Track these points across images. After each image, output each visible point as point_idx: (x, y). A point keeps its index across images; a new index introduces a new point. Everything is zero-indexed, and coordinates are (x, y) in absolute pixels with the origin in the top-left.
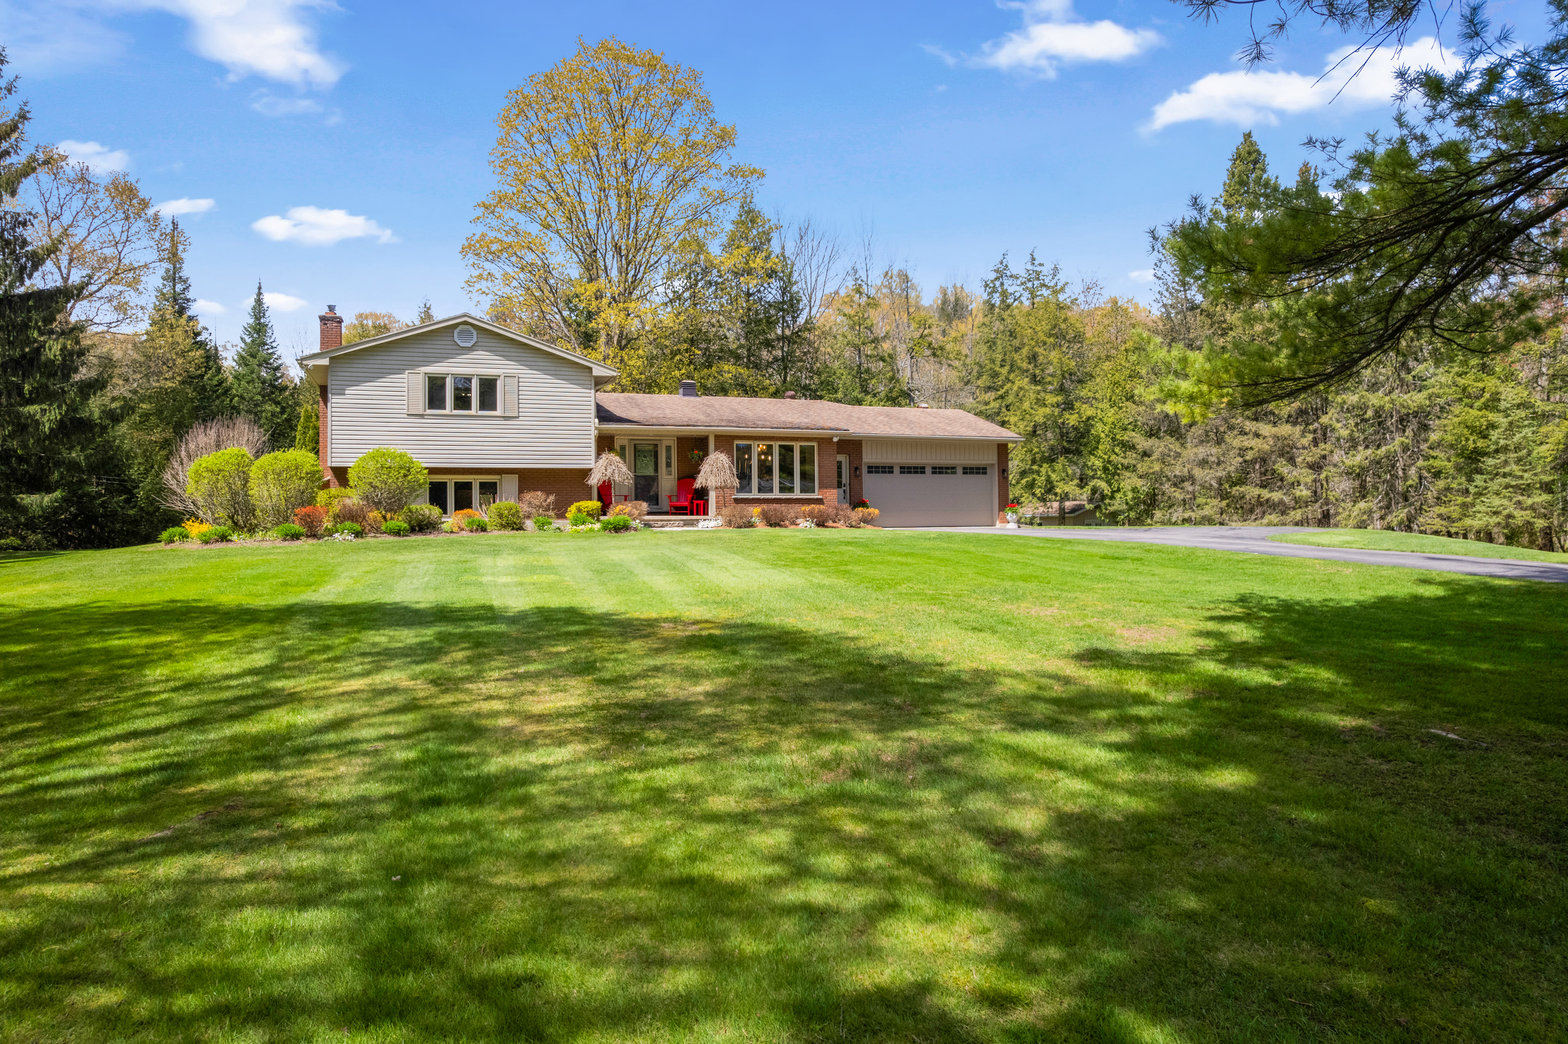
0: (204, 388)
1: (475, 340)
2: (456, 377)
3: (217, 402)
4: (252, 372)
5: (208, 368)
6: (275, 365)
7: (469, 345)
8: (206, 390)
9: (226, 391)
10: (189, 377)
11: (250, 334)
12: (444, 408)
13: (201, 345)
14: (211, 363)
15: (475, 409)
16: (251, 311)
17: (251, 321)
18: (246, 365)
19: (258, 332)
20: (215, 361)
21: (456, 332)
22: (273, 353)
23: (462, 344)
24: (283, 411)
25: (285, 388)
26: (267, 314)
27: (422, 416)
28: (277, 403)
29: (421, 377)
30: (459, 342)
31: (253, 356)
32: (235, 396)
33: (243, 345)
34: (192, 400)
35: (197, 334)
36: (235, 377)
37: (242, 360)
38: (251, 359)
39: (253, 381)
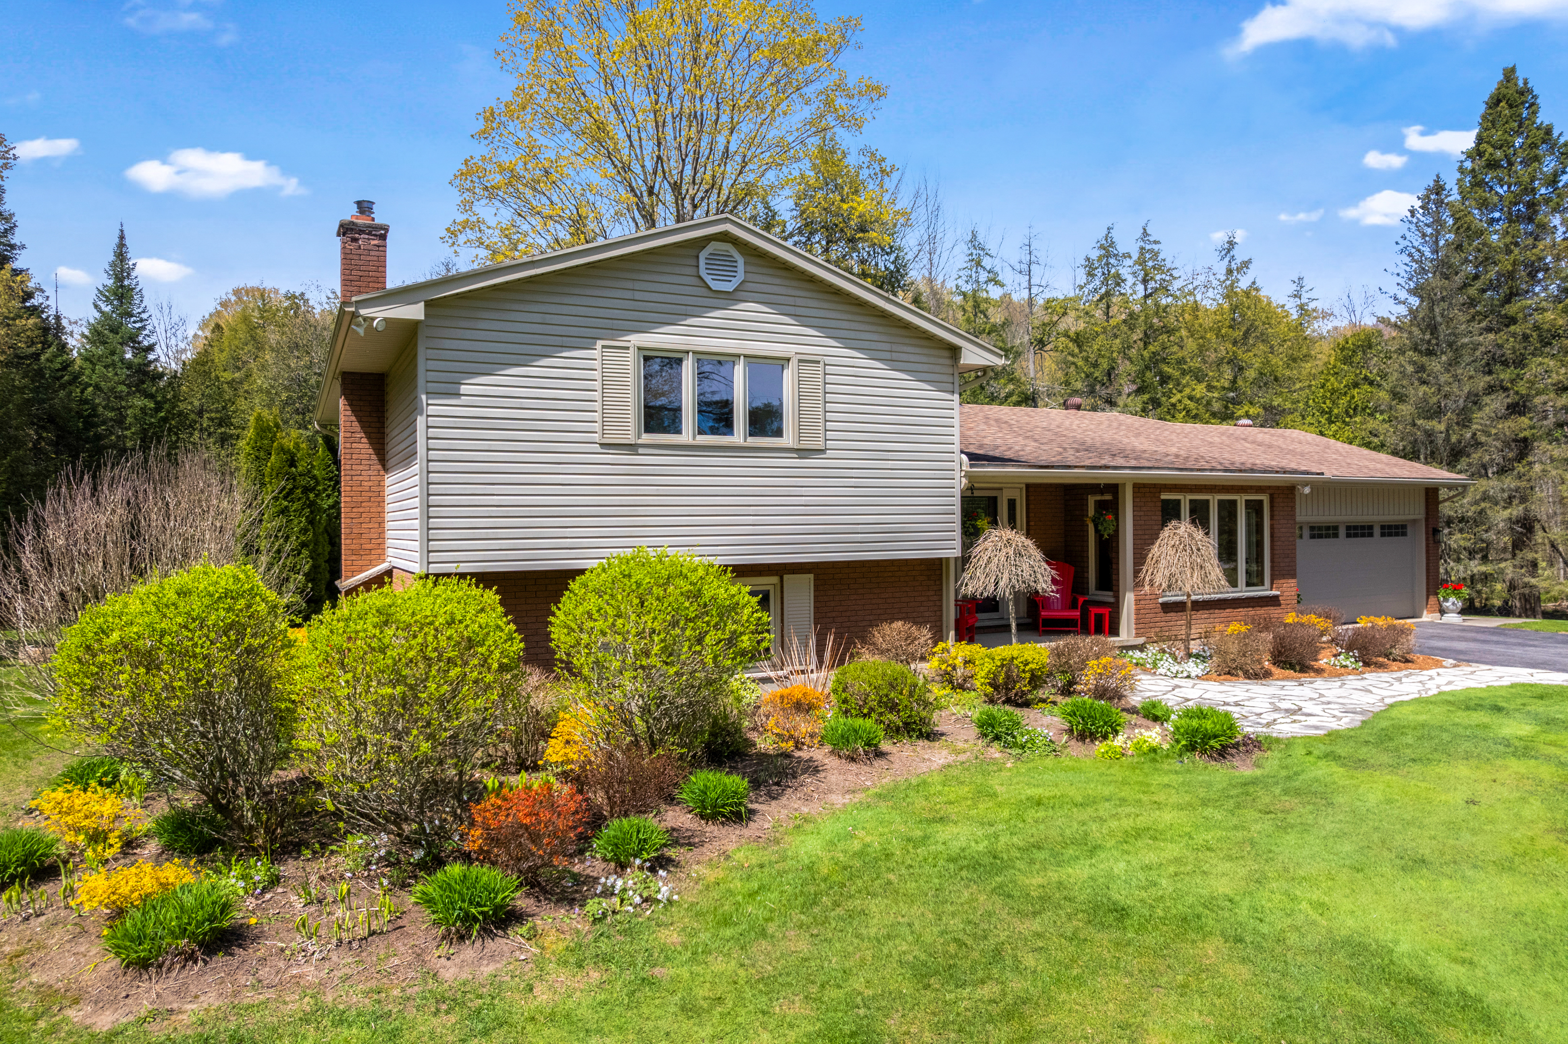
0: (40, 373)
1: (740, 276)
2: (701, 357)
3: (62, 394)
4: (113, 353)
5: (46, 345)
6: (146, 343)
7: (729, 287)
8: (43, 376)
9: (76, 377)
10: (17, 356)
11: (108, 300)
12: (678, 431)
13: (35, 311)
14: (50, 338)
15: (739, 435)
16: (107, 268)
17: (110, 282)
18: (104, 343)
19: (121, 298)
20: (57, 337)
21: (703, 255)
22: (143, 328)
23: (715, 285)
24: (158, 409)
25: (161, 376)
26: (134, 274)
27: (632, 448)
28: (151, 396)
29: (631, 355)
30: (708, 279)
31: (114, 330)
32: (89, 385)
33: (97, 315)
34: (21, 390)
35: (29, 295)
36: (86, 359)
37: (97, 336)
38: (111, 335)
39: (113, 364)
